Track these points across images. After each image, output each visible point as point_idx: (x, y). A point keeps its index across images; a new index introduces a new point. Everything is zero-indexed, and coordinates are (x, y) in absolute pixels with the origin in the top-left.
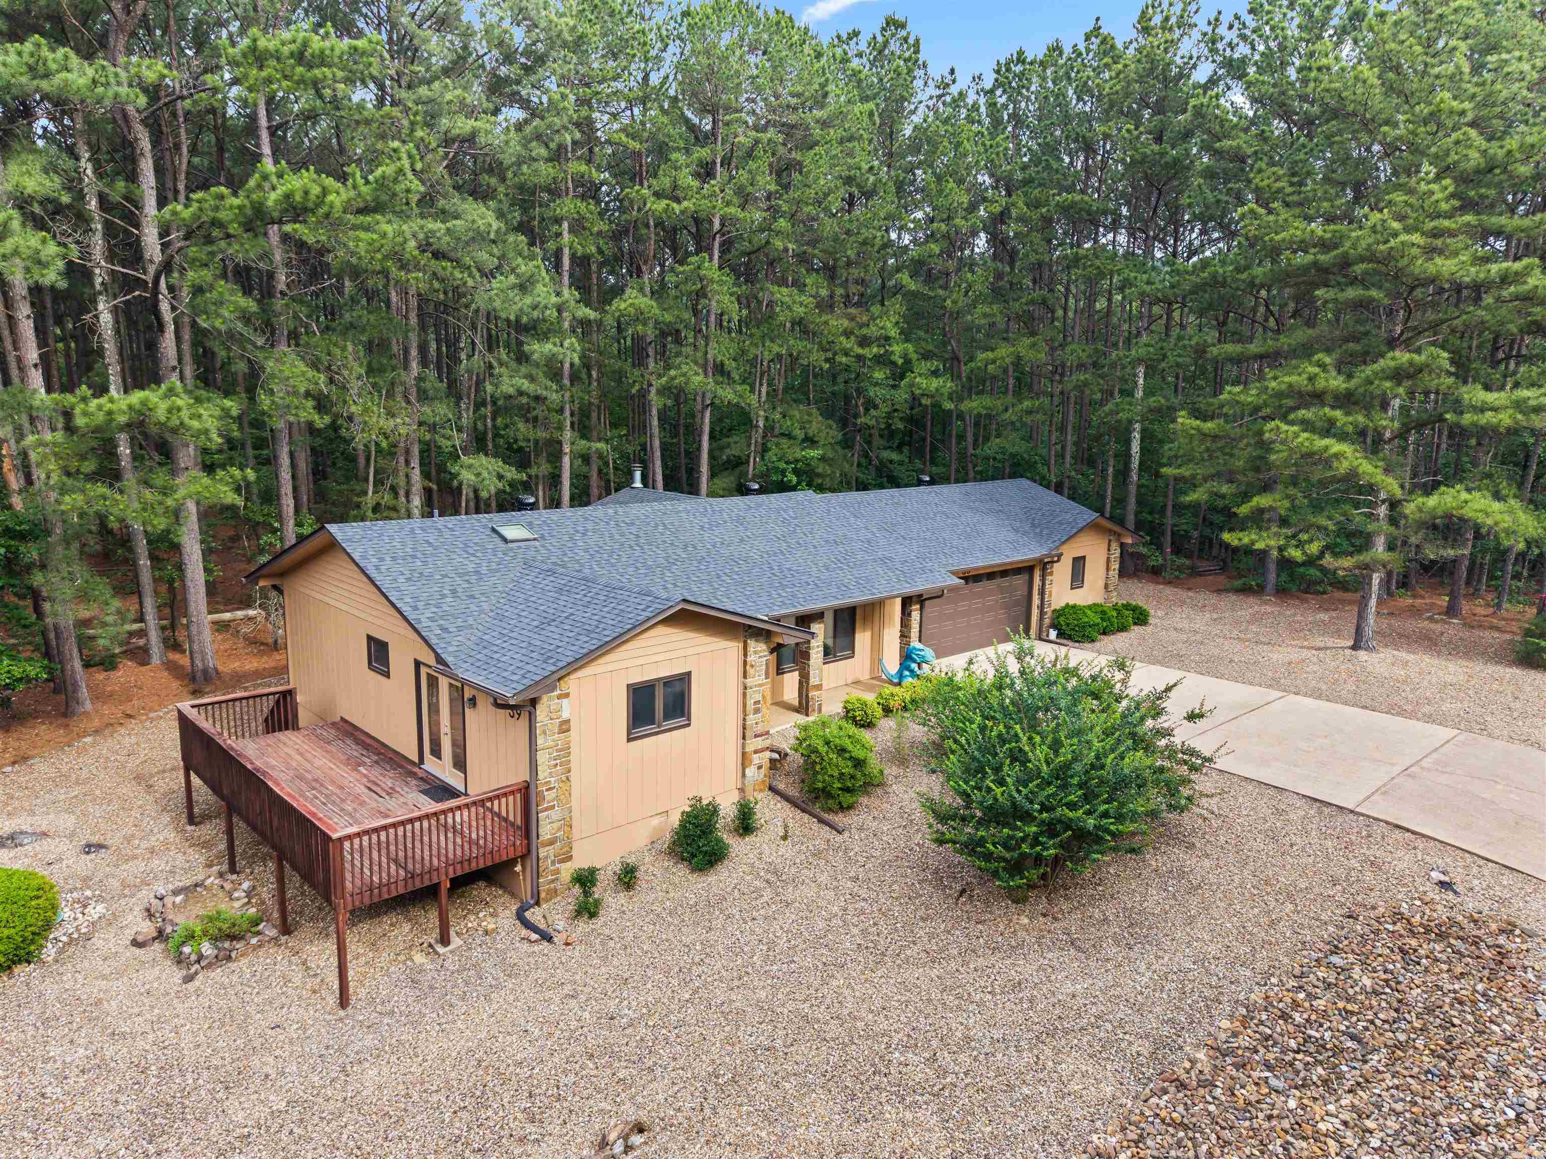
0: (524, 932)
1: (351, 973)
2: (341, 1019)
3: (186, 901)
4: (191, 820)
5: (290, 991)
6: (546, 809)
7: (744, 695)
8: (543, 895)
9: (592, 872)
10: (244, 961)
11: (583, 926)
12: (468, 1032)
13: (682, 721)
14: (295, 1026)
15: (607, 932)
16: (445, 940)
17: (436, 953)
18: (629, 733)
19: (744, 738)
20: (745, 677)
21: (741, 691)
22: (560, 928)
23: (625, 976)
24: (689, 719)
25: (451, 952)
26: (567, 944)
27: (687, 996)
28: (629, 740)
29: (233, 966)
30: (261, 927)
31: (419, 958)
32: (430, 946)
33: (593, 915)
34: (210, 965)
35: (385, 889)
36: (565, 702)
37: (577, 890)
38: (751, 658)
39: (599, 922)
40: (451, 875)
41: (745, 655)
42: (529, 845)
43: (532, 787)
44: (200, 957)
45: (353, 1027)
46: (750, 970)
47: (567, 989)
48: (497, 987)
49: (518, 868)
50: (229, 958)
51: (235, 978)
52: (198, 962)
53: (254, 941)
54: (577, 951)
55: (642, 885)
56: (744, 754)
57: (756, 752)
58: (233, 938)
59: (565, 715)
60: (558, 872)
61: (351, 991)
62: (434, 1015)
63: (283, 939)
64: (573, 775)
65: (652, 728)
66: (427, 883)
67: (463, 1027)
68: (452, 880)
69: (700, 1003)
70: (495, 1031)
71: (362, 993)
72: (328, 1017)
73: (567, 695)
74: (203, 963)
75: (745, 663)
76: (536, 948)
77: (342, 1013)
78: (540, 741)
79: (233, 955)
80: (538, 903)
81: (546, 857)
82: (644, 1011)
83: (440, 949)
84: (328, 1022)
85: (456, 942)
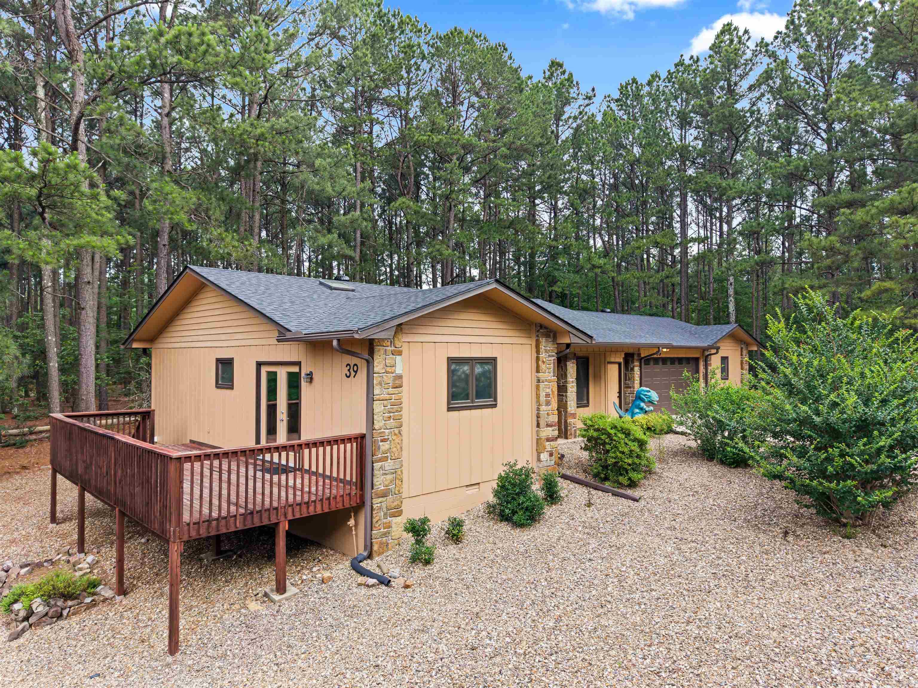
0: (361, 579)
1: (182, 623)
2: (168, 665)
3: (30, 572)
4: (54, 519)
5: (117, 642)
6: (380, 460)
7: (538, 388)
8: (375, 548)
9: (425, 521)
10: (75, 619)
11: (419, 572)
12: (310, 670)
13: (489, 401)
14: (117, 674)
15: (445, 575)
16: (281, 589)
17: (273, 601)
18: (449, 403)
19: (538, 425)
20: (538, 371)
21: (535, 383)
22: (397, 575)
23: (477, 609)
24: (495, 400)
25: (287, 599)
26: (407, 587)
27: (551, 624)
28: (449, 409)
29: (61, 623)
30: (98, 589)
31: (253, 606)
32: (266, 595)
33: (427, 562)
34: (38, 624)
35: (223, 522)
36: (398, 358)
37: (410, 538)
38: (543, 355)
39: (435, 568)
40: (290, 517)
41: (538, 352)
42: (362, 497)
43: (368, 437)
44: (30, 613)
45: (181, 672)
46: (609, 598)
47: (415, 625)
48: (340, 626)
49: (351, 522)
50: (60, 616)
51: (63, 633)
52: (26, 619)
53: (88, 600)
54: (418, 592)
55: (468, 538)
56: (538, 440)
57: (548, 440)
58: (67, 596)
59: (399, 370)
60: (389, 526)
61: (181, 637)
62: (272, 656)
63: (118, 598)
64: (404, 429)
65: (467, 403)
66: (266, 522)
67: (304, 666)
68: (290, 522)
69: (569, 629)
70: (341, 668)
71: (194, 639)
72: (154, 664)
73: (400, 353)
74: (32, 620)
75: (538, 359)
76: (374, 592)
77: (170, 659)
78: (377, 391)
79: (65, 613)
80: (370, 556)
81: (380, 508)
82: (508, 640)
83: (276, 597)
84: (154, 670)
85: (291, 590)
